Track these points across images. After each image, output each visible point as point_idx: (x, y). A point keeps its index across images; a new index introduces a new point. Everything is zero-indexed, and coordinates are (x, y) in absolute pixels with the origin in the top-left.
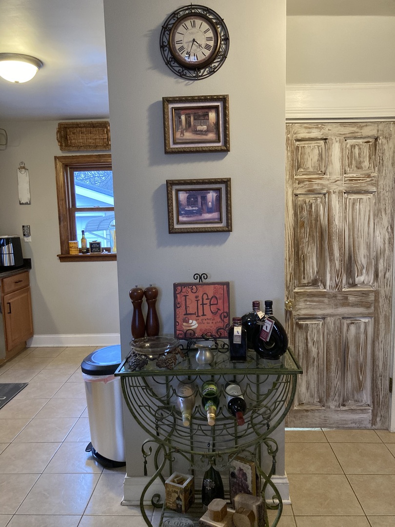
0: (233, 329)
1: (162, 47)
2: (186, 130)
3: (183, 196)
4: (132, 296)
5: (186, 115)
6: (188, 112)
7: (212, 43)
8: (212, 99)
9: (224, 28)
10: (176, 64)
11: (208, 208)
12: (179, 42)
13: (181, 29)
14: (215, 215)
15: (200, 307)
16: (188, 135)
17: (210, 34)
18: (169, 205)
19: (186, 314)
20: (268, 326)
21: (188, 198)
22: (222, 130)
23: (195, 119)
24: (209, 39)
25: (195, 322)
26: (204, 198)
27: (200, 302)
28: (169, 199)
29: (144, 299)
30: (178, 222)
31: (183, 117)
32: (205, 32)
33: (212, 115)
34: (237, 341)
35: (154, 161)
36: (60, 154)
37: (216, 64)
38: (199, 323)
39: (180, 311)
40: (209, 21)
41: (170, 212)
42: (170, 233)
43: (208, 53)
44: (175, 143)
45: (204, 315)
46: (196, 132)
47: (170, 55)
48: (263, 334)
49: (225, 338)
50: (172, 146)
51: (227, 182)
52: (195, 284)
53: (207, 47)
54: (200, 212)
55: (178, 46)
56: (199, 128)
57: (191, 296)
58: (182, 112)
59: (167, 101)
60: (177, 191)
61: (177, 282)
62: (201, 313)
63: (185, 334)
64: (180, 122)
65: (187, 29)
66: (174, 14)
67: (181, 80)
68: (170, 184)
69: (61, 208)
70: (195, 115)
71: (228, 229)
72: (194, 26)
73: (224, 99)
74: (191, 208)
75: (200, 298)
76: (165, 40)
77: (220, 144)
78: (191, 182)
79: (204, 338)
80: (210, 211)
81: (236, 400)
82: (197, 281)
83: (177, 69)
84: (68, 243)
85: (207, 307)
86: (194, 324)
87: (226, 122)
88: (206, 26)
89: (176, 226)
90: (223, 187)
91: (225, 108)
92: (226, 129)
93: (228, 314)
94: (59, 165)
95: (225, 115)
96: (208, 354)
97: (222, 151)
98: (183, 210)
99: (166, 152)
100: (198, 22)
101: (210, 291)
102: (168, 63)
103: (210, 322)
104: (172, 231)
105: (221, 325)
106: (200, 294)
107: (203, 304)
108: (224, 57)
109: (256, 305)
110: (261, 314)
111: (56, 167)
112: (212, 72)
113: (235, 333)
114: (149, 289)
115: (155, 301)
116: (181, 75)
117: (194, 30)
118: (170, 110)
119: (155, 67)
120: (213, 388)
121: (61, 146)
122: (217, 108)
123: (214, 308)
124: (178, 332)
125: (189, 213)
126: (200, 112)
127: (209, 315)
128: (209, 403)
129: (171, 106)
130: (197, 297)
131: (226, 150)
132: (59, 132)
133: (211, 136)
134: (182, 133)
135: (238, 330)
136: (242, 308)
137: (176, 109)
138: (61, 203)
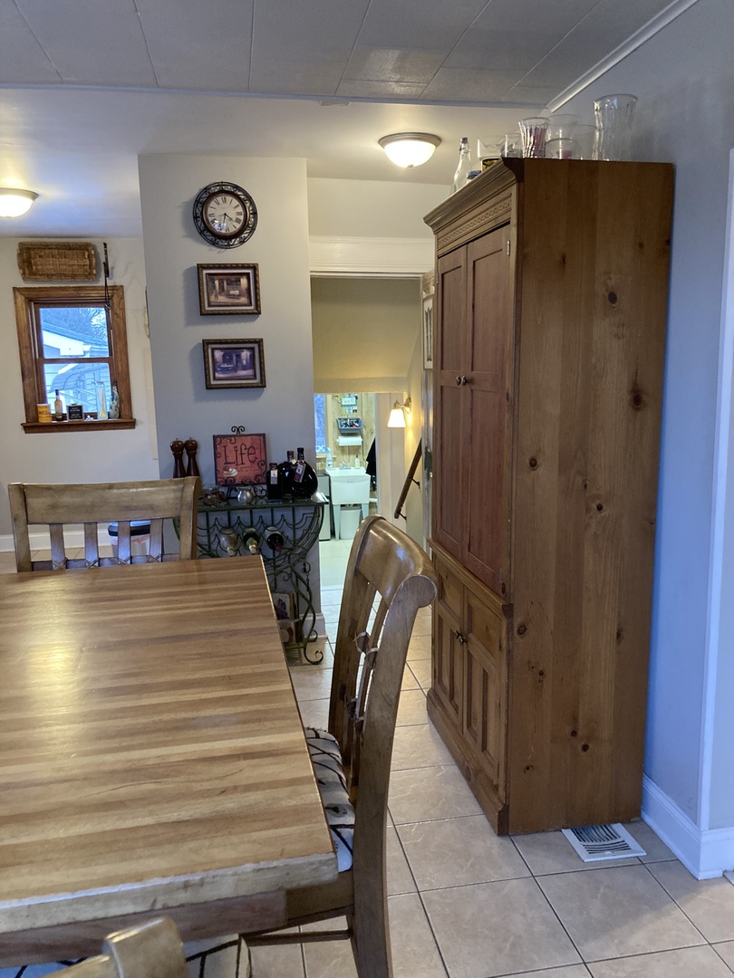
0: (269, 472)
1: (195, 217)
2: (220, 293)
3: (218, 355)
4: (173, 448)
5: (219, 280)
6: (221, 277)
7: (242, 218)
8: (243, 266)
9: (252, 203)
10: (209, 234)
11: (243, 366)
12: (212, 215)
13: (213, 204)
14: (249, 372)
15: (239, 456)
16: (222, 299)
17: (240, 209)
18: (206, 363)
19: (226, 463)
20: (300, 470)
21: (224, 356)
22: (254, 294)
23: (228, 284)
24: (239, 214)
25: (234, 470)
26: (239, 356)
27: (239, 452)
28: (206, 357)
29: (185, 451)
30: (215, 379)
31: (217, 282)
32: (235, 207)
33: (244, 281)
34: (274, 482)
35: (189, 322)
36: (22, 284)
37: (246, 235)
38: (238, 471)
39: (221, 461)
40: (237, 197)
41: (206, 369)
42: (207, 388)
43: (238, 226)
44: (209, 306)
45: (243, 463)
46: (229, 296)
47: (203, 225)
48: (297, 477)
49: (263, 484)
50: (207, 308)
51: (259, 342)
52: (233, 436)
53: (238, 220)
54: (235, 369)
55: (210, 219)
56: (232, 292)
57: (230, 447)
58: (215, 277)
59: (201, 267)
60: (213, 350)
61: (216, 434)
62: (240, 462)
63: (226, 481)
64: (214, 287)
65: (218, 204)
66: (206, 189)
67: (214, 248)
68: (206, 343)
69: (24, 358)
70: (227, 280)
71: (263, 385)
72: (225, 201)
73: (254, 268)
74: (226, 366)
75: (239, 448)
76: (198, 211)
77: (252, 308)
78: (226, 342)
79: (243, 484)
80: (244, 368)
81: (273, 537)
82: (235, 433)
83: (210, 238)
84: (37, 407)
85: (245, 457)
86: (234, 472)
87: (256, 288)
88: (236, 202)
89: (213, 382)
90: (256, 346)
91: (256, 276)
92: (257, 294)
93: (265, 462)
94: (21, 299)
95: (256, 282)
96: (248, 494)
97: (254, 313)
98: (219, 367)
99: (202, 314)
100: (229, 198)
101: (248, 441)
102: (201, 233)
103: (249, 469)
104: (209, 387)
105: (259, 472)
106: (238, 445)
107: (241, 454)
108: (253, 229)
109: (290, 454)
110: (294, 462)
111: (15, 303)
112: (242, 242)
113: (272, 475)
114: (187, 442)
115: (195, 453)
116: (214, 244)
117: (224, 205)
118: (204, 276)
119: (190, 236)
120: (254, 530)
121: (24, 274)
122: (248, 275)
123: (252, 457)
124: (219, 480)
125: (225, 370)
126: (233, 278)
127: (247, 463)
128: (250, 539)
129: (205, 272)
130: (235, 447)
131: (258, 312)
132: (20, 255)
133: (244, 300)
134: (216, 296)
135: (274, 473)
136: (278, 456)
137: (210, 274)
138: (24, 351)
